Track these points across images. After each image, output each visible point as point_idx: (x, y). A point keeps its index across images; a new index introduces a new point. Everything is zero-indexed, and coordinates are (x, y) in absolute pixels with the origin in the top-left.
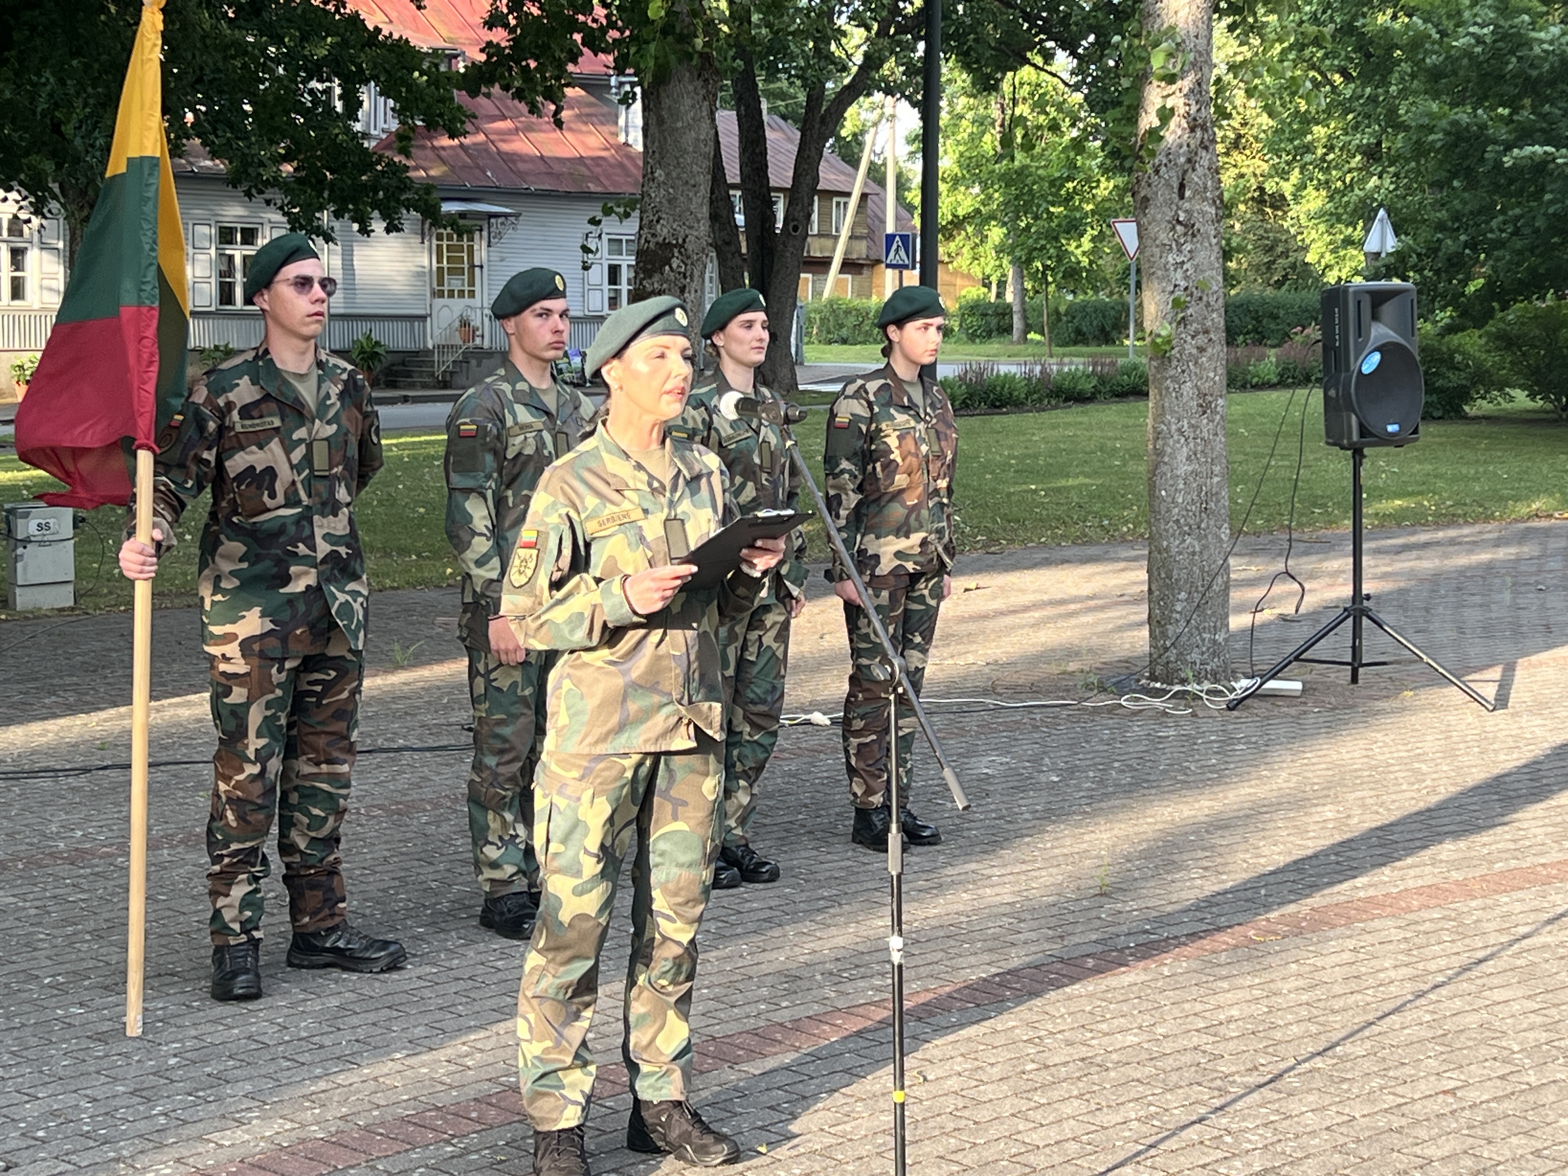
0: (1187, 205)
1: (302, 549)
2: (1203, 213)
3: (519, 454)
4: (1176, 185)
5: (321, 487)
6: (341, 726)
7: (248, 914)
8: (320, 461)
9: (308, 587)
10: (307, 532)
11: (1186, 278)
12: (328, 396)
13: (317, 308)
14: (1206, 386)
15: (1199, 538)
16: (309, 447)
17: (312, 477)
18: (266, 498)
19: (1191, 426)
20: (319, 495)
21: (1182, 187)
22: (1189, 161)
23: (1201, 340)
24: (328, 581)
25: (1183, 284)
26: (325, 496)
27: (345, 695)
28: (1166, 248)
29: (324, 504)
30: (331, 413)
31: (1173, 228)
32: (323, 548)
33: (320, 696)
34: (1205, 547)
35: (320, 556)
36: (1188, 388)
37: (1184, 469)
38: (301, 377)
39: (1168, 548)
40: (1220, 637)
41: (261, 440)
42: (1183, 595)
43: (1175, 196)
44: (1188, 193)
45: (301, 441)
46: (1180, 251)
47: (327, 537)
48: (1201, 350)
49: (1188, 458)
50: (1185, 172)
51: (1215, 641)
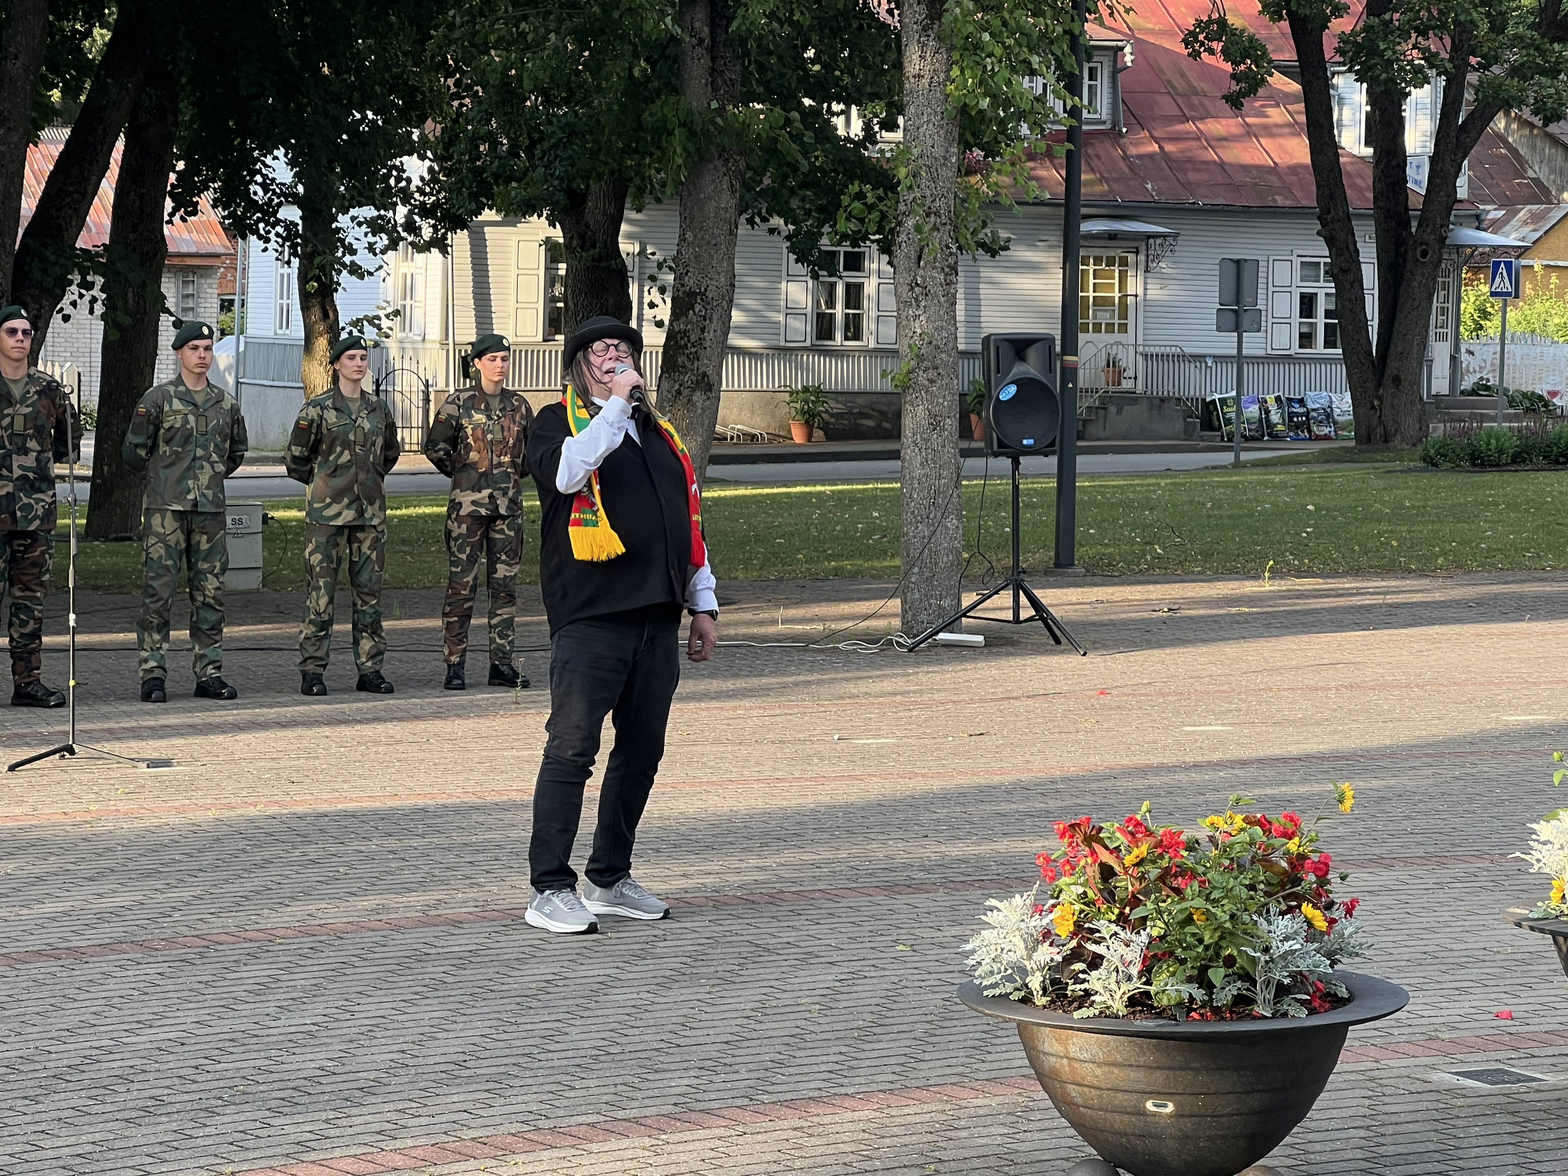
1: (5, 472)
2: (933, 278)
3: (171, 427)
4: (913, 255)
5: (19, 440)
6: (35, 571)
8: (19, 425)
9: (8, 493)
10: (8, 463)
11: (921, 327)
12: (28, 392)
13: (19, 344)
14: (936, 410)
15: (928, 526)
16: (13, 418)
17: (12, 434)
19: (923, 439)
20: (16, 444)
21: (920, 258)
23: (931, 374)
24: (21, 490)
25: (919, 331)
26: (20, 444)
27: (37, 553)
29: (19, 449)
30: (29, 402)
31: (912, 289)
32: (17, 472)
33: (24, 552)
35: (15, 476)
36: (921, 410)
37: (918, 473)
38: (15, 381)
40: (945, 603)
42: (916, 570)
44: (922, 263)
45: (8, 415)
47: (20, 467)
48: (931, 381)
49: (922, 464)
50: (923, 247)
51: (940, 606)
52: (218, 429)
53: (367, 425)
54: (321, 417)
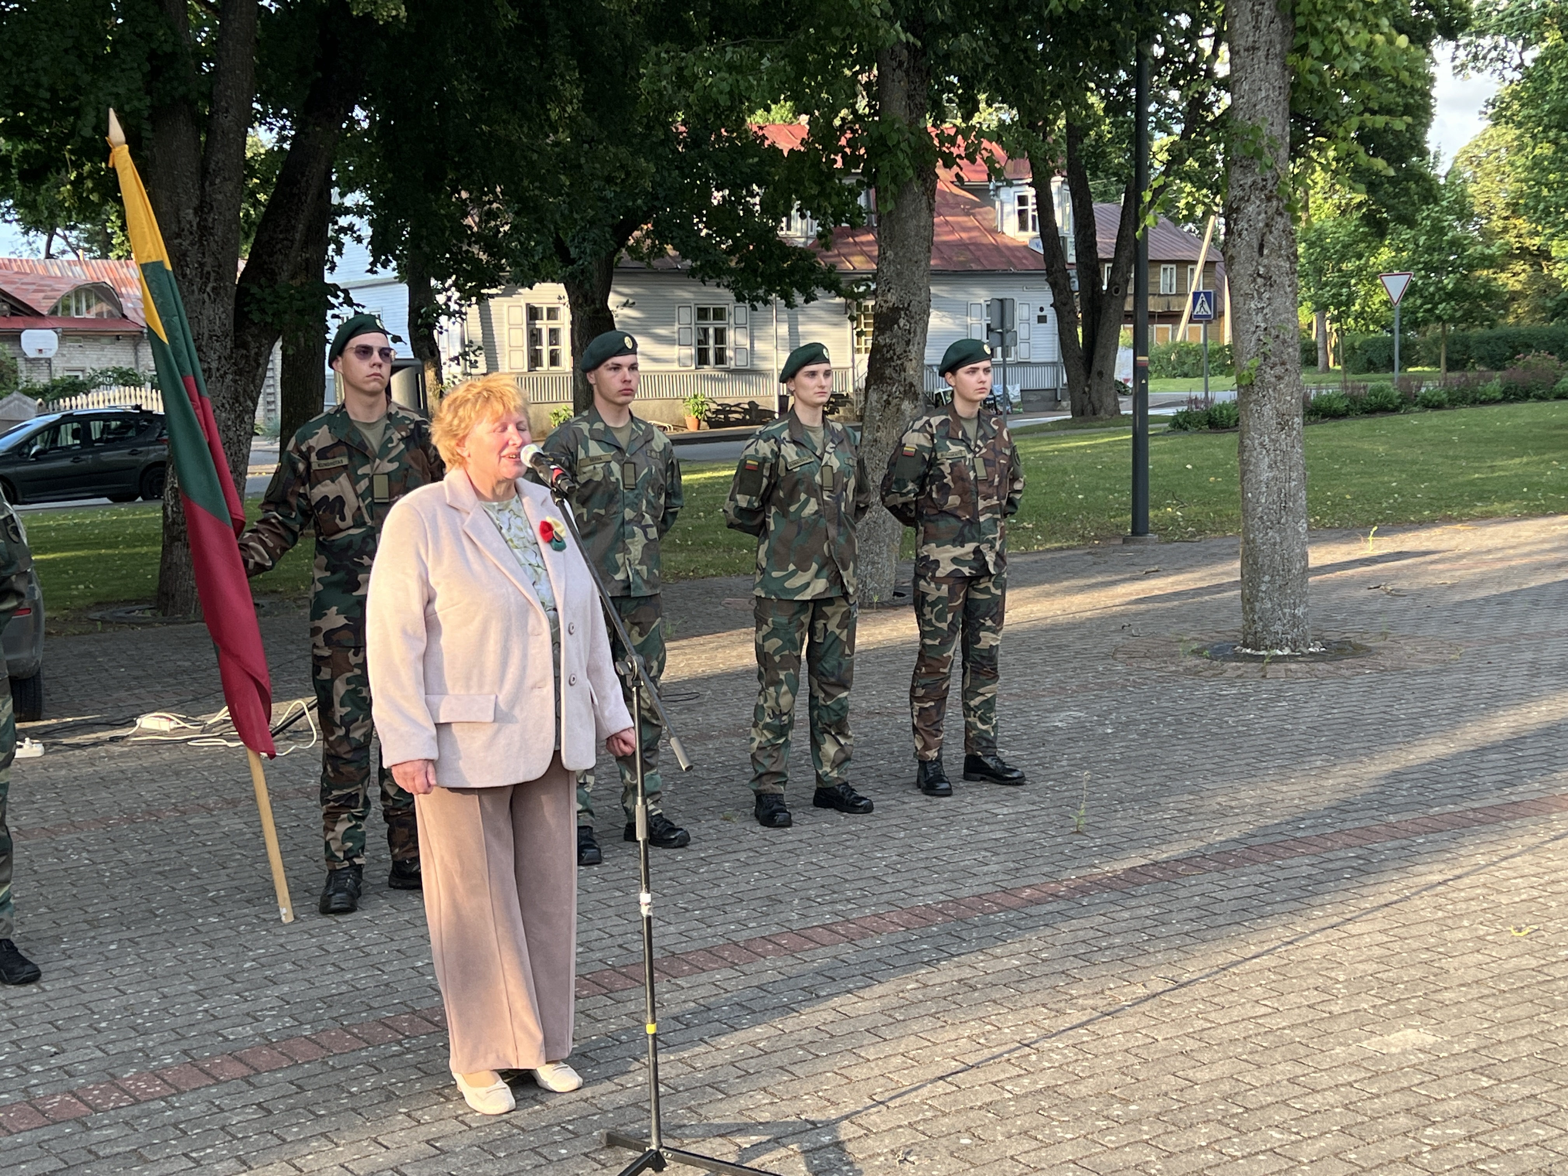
0: (1266, 261)
2: (1279, 267)
3: (589, 482)
4: (1256, 245)
7: (350, 844)
8: (382, 491)
11: (1265, 320)
12: (390, 440)
13: (376, 370)
14: (1283, 408)
15: (1279, 531)
16: (373, 480)
17: (374, 504)
18: (338, 521)
19: (1271, 440)
21: (1261, 247)
22: (1267, 225)
23: (1279, 370)
25: (1263, 325)
28: (1248, 296)
30: (394, 453)
31: (1254, 281)
34: (1283, 539)
36: (1268, 410)
37: (1266, 475)
38: (369, 425)
39: (1254, 541)
40: (1299, 612)
41: (332, 475)
42: (1267, 578)
43: (1256, 255)
44: (1266, 252)
45: (365, 476)
46: (1260, 298)
48: (1279, 378)
49: (1270, 466)
50: (1264, 235)
51: (1294, 616)
52: (650, 480)
53: (836, 463)
54: (777, 455)
